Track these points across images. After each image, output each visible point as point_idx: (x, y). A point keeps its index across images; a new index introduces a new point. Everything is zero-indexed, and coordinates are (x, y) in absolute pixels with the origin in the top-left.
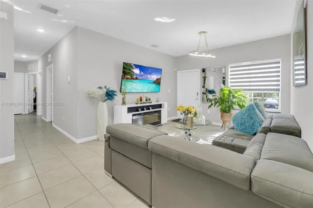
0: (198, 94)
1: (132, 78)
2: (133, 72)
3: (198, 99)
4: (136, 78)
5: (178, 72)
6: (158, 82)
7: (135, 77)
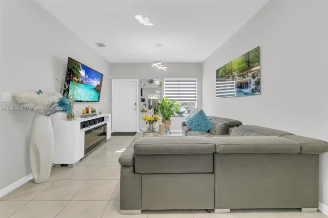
0: (136, 104)
1: (78, 82)
2: (80, 74)
3: (136, 109)
4: (82, 82)
5: (113, 80)
6: (98, 89)
7: (80, 80)
